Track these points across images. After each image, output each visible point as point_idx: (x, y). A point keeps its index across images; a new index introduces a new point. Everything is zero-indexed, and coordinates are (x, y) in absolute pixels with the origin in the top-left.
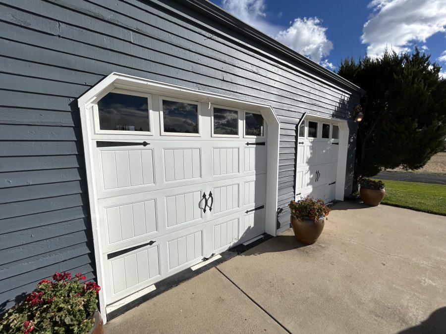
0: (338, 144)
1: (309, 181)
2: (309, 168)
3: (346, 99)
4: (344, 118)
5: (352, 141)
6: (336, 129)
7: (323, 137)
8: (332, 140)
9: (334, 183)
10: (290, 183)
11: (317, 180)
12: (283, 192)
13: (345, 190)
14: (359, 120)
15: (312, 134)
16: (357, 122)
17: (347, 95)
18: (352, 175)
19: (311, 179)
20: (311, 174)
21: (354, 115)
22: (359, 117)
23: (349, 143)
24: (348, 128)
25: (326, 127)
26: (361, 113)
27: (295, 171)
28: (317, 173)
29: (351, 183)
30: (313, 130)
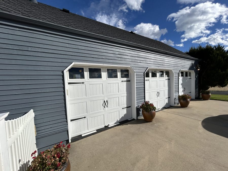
0: (191, 78)
1: (182, 91)
2: (182, 86)
3: (193, 63)
4: (193, 70)
5: (196, 77)
6: (190, 73)
7: (186, 76)
8: (189, 77)
9: (191, 92)
10: (177, 91)
11: (184, 91)
12: (176, 93)
13: (195, 95)
14: (199, 70)
15: (182, 76)
16: (198, 70)
17: (193, 62)
18: (197, 89)
19: (183, 90)
20: (183, 88)
21: (196, 68)
22: (199, 69)
23: (195, 78)
24: (195, 73)
25: (186, 73)
26: (199, 68)
27: (178, 87)
28: (184, 88)
29: (197, 93)
30: (182, 74)
